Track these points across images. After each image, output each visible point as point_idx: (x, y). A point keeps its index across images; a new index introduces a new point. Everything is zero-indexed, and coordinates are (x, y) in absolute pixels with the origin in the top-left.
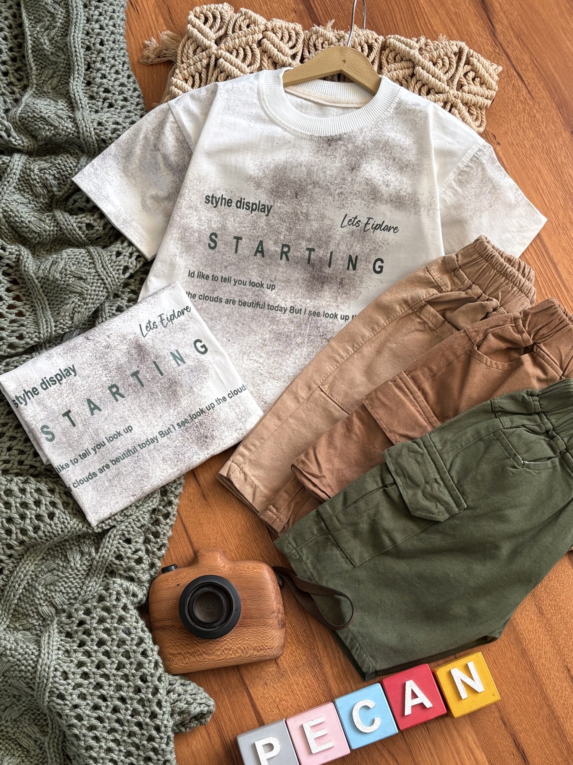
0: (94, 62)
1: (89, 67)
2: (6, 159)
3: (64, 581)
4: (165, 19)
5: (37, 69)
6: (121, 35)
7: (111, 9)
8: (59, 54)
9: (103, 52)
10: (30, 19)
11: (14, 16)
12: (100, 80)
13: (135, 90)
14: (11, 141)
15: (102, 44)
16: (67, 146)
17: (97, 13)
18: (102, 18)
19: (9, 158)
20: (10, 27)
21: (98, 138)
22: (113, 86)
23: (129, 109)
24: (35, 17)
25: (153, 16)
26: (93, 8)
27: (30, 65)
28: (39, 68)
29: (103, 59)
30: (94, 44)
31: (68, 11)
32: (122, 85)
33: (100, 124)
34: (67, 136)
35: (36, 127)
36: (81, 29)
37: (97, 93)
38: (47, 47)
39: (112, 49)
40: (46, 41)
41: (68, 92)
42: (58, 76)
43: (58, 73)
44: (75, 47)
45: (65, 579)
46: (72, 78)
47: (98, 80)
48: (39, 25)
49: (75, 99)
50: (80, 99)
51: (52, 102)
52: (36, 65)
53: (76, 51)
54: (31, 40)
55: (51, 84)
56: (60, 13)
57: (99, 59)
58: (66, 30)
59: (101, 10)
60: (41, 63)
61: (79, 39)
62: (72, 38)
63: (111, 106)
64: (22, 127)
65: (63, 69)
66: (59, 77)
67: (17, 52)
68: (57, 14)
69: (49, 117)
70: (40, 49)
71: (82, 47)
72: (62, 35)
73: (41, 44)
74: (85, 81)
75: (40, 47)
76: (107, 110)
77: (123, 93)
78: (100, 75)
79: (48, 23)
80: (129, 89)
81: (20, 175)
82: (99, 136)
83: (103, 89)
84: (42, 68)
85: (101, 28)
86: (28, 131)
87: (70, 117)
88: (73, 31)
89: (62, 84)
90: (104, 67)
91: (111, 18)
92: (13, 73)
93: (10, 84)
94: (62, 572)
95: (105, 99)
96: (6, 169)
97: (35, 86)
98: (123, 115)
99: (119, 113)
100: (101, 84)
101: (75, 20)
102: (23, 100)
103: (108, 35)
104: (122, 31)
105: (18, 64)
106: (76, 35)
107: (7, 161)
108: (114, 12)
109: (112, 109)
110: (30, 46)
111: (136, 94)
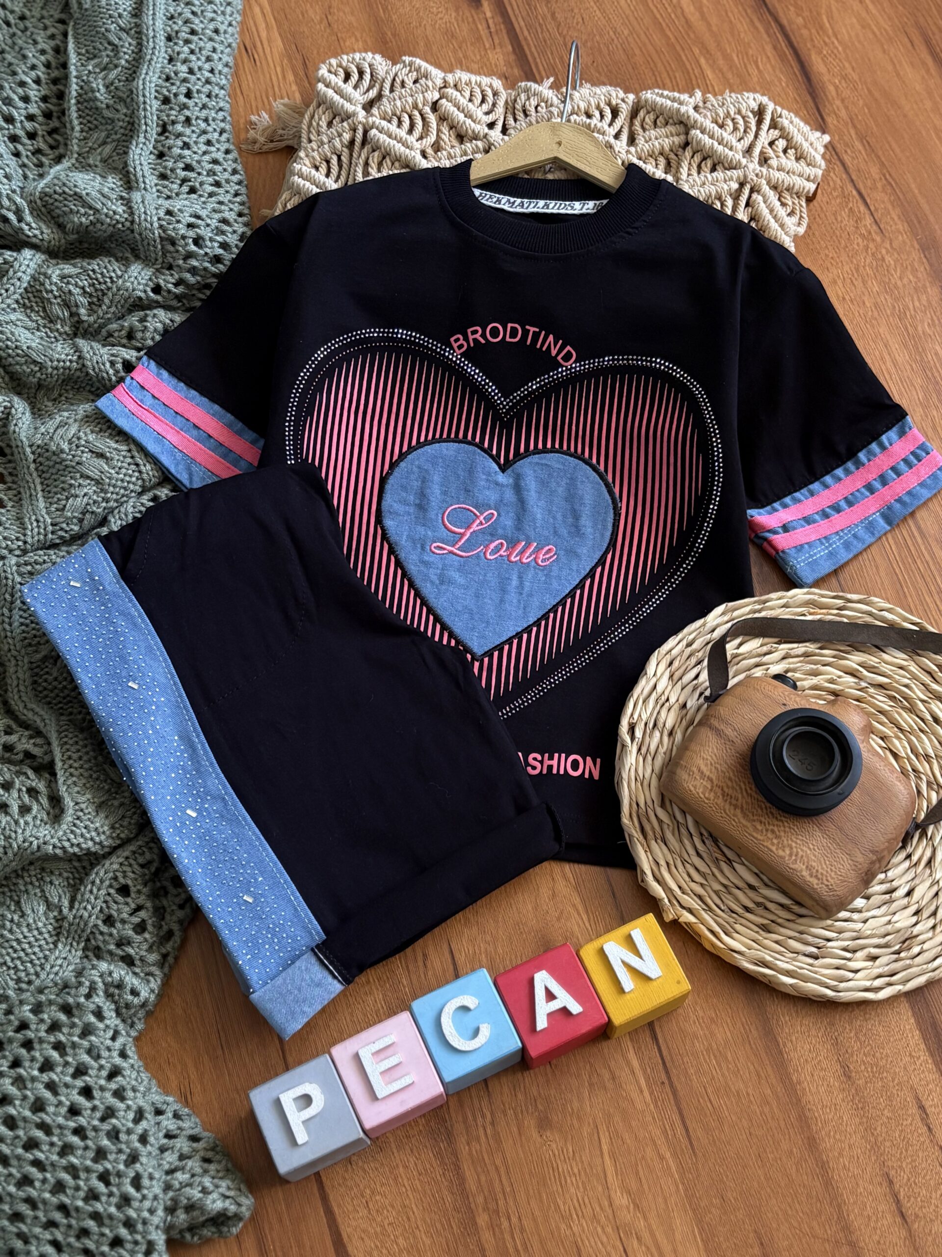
0: (174, 123)
1: (164, 129)
2: (8, 255)
3: (12, 947)
4: (296, 75)
5: (82, 131)
6: (222, 88)
7: (209, 45)
8: (119, 107)
9: (188, 108)
10: (79, 54)
11: (57, 50)
12: (179, 151)
13: (235, 172)
14: (21, 229)
15: (188, 95)
16: (113, 246)
17: (186, 49)
18: (193, 57)
19: (15, 254)
20: (48, 65)
21: (163, 235)
22: (199, 162)
23: (221, 199)
24: (87, 52)
25: (279, 69)
26: (181, 43)
27: (71, 122)
28: (86, 129)
29: (188, 121)
30: (176, 95)
31: (140, 44)
32: (215, 162)
33: (169, 213)
34: (114, 226)
35: (64, 209)
36: (158, 71)
37: (172, 170)
38: (102, 95)
39: (204, 107)
40: (101, 87)
41: (126, 164)
42: (114, 141)
43: (114, 137)
44: (144, 96)
45: (15, 944)
46: (134, 143)
47: (177, 151)
48: (92, 62)
49: (135, 175)
50: (143, 176)
51: (98, 177)
52: (81, 123)
53: (145, 103)
54: (77, 84)
55: (100, 154)
56: (127, 44)
57: (182, 118)
58: (135, 72)
59: (193, 46)
60: (89, 122)
61: (153, 85)
62: (141, 82)
63: (192, 190)
64: (43, 209)
65: (122, 131)
66: (114, 144)
67: (55, 105)
68: (122, 46)
69: (87, 194)
70: (91, 100)
71: (156, 98)
72: (127, 80)
73: (93, 91)
74: (156, 152)
75: (90, 95)
76: (185, 196)
77: (215, 174)
78: (180, 144)
79: (106, 60)
80: (225, 170)
81: (29, 283)
82: (164, 231)
83: (182, 165)
84: (90, 129)
85: (191, 71)
86: (53, 218)
87: (122, 198)
88: (144, 71)
89: (118, 154)
90: (188, 131)
91: (209, 59)
92: (43, 136)
93: (38, 152)
94: (11, 931)
95: (184, 181)
96: (7, 272)
97: (76, 156)
98: (210, 206)
99: (204, 203)
100: (181, 157)
101: (148, 57)
102: (52, 171)
103: (200, 83)
104: (224, 82)
105: (55, 123)
106: (148, 78)
107: (11, 259)
108: (214, 50)
109: (193, 196)
110: (74, 94)
111: (236, 178)
